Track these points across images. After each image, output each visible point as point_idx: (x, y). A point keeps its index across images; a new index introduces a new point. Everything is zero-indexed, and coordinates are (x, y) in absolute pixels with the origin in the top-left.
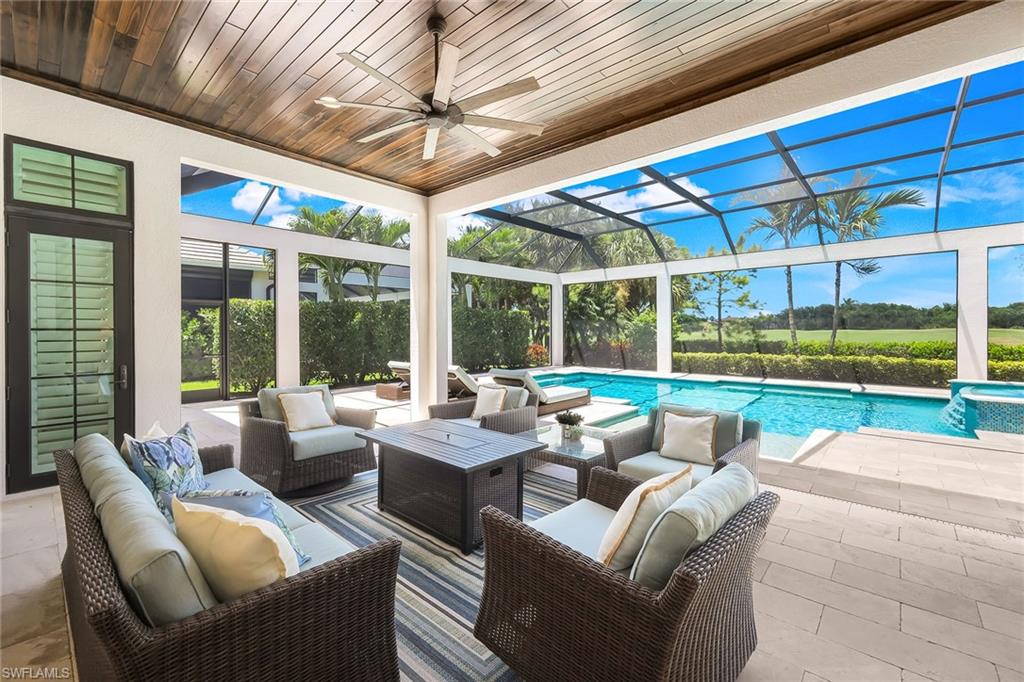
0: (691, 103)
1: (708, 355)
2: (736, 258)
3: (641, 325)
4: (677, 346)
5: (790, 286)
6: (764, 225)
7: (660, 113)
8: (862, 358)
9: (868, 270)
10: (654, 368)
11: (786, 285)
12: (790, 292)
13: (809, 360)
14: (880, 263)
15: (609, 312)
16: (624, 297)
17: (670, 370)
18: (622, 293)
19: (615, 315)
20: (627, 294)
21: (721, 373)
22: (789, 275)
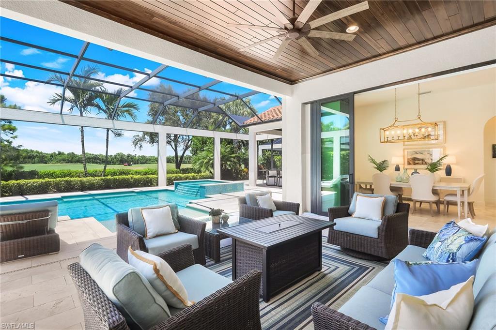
2: (62, 116)
5: (83, 138)
9: (119, 135)
11: (81, 137)
12: (83, 142)
21: (46, 192)
22: (82, 132)
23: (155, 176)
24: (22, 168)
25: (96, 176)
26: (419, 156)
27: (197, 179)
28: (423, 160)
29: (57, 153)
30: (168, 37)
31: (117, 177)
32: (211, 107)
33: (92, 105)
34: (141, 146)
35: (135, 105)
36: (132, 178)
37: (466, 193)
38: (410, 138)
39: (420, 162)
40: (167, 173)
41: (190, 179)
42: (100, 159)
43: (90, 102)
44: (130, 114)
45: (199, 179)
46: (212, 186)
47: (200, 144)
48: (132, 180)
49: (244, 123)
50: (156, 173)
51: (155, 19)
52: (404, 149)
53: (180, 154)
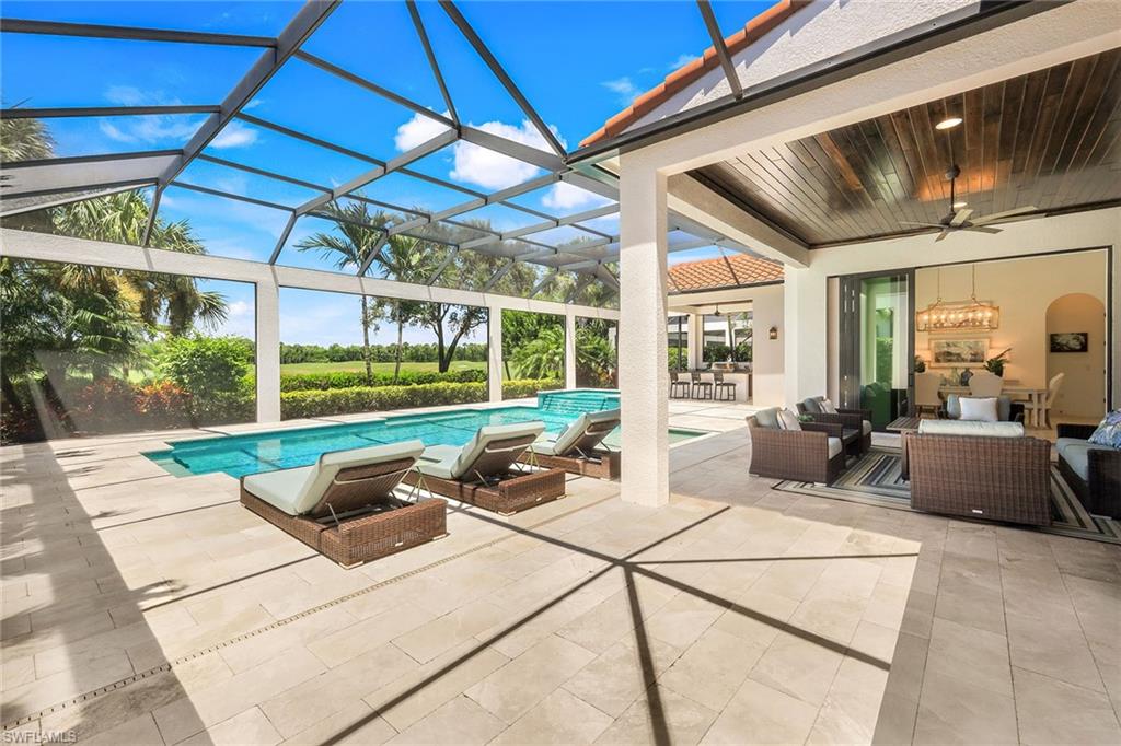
17: (279, 418)
26: (953, 350)
28: (959, 355)
32: (592, 265)
34: (377, 329)
37: (1043, 397)
38: (960, 325)
39: (954, 358)
47: (513, 325)
52: (930, 340)
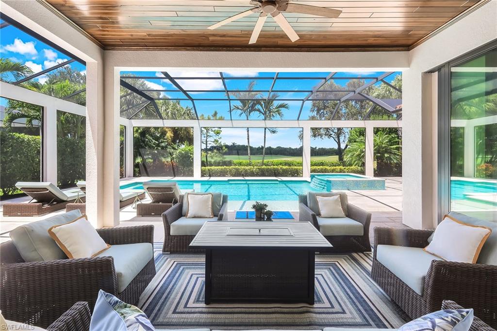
0: (306, 49)
1: (217, 167)
2: (232, 122)
3: (183, 152)
4: (203, 164)
6: (238, 108)
7: (292, 49)
8: (275, 167)
9: (274, 132)
10: (192, 175)
13: (258, 168)
14: (277, 130)
15: (163, 144)
16: (171, 137)
17: (200, 176)
18: (169, 134)
19: (166, 147)
20: (172, 135)
21: (224, 176)
22: (248, 131)
23: (301, 167)
24: (225, 158)
25: (268, 165)
27: (344, 172)
29: (261, 147)
30: (231, 48)
31: (269, 167)
32: (352, 95)
33: (255, 110)
35: (286, 105)
36: (281, 168)
40: (312, 165)
41: (337, 172)
42: (288, 152)
43: (252, 109)
44: (279, 114)
45: (348, 172)
46: (339, 181)
47: (357, 135)
48: (281, 170)
49: (396, 107)
50: (301, 164)
51: (211, 38)
53: (343, 146)
